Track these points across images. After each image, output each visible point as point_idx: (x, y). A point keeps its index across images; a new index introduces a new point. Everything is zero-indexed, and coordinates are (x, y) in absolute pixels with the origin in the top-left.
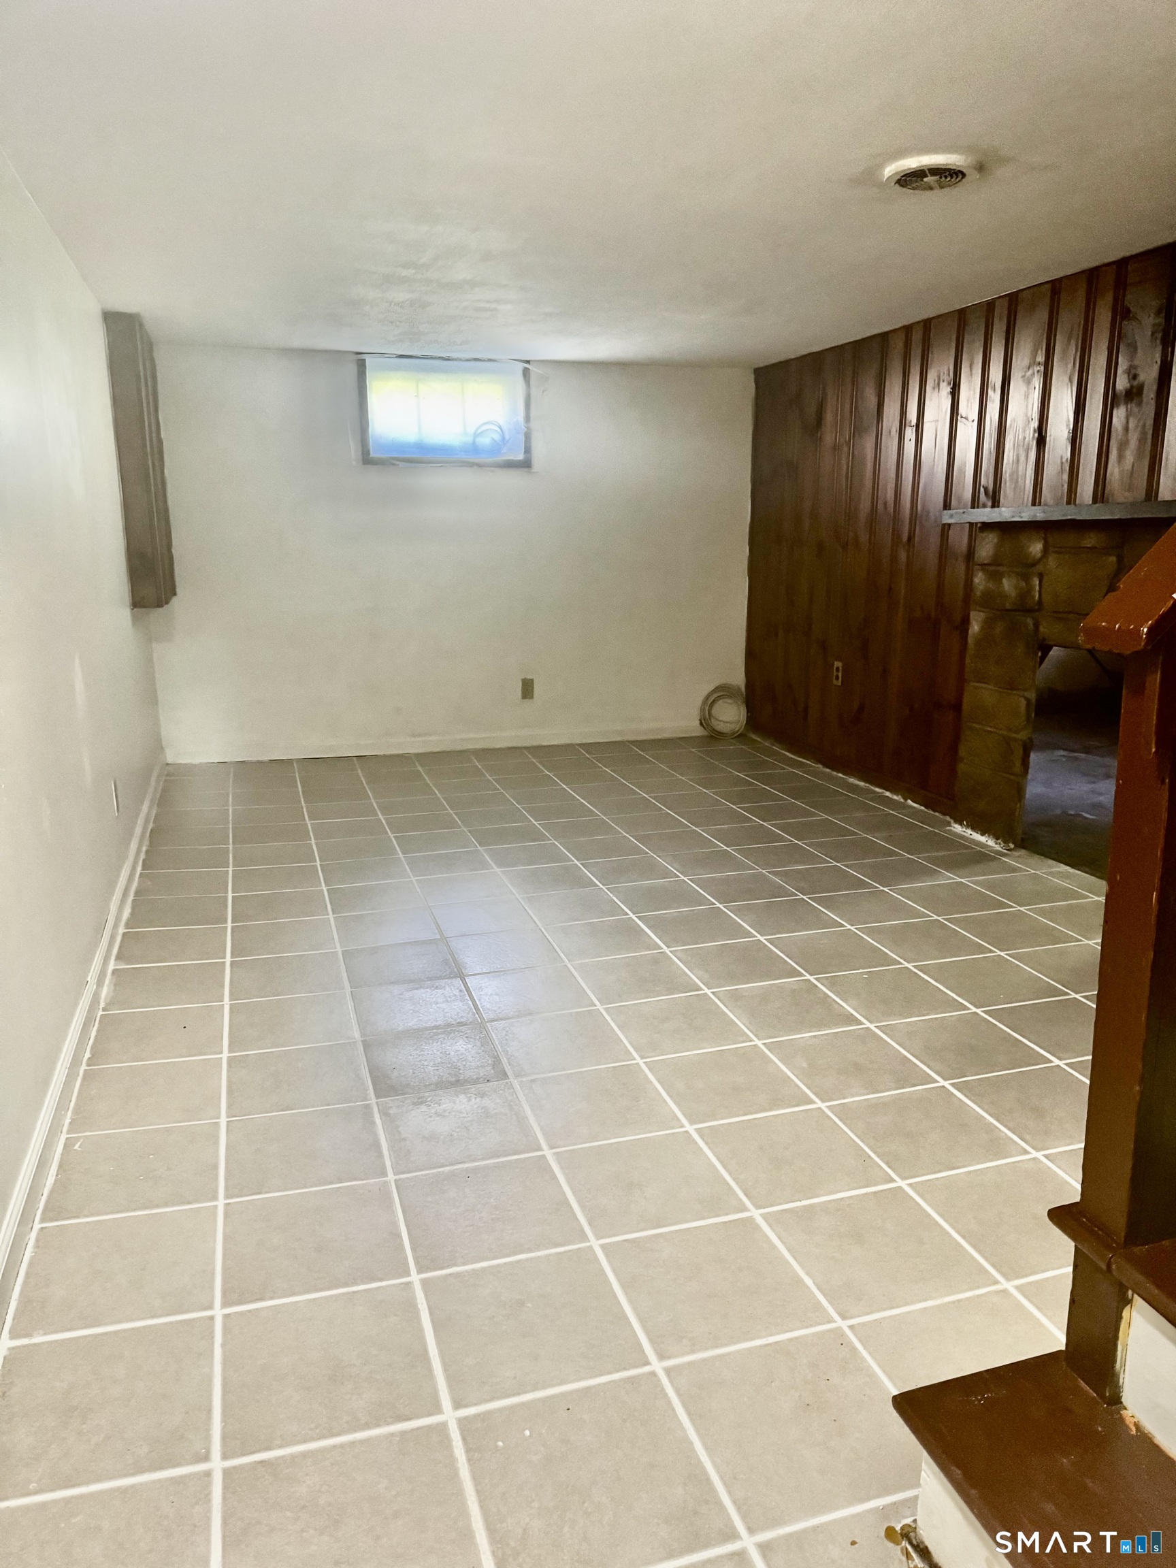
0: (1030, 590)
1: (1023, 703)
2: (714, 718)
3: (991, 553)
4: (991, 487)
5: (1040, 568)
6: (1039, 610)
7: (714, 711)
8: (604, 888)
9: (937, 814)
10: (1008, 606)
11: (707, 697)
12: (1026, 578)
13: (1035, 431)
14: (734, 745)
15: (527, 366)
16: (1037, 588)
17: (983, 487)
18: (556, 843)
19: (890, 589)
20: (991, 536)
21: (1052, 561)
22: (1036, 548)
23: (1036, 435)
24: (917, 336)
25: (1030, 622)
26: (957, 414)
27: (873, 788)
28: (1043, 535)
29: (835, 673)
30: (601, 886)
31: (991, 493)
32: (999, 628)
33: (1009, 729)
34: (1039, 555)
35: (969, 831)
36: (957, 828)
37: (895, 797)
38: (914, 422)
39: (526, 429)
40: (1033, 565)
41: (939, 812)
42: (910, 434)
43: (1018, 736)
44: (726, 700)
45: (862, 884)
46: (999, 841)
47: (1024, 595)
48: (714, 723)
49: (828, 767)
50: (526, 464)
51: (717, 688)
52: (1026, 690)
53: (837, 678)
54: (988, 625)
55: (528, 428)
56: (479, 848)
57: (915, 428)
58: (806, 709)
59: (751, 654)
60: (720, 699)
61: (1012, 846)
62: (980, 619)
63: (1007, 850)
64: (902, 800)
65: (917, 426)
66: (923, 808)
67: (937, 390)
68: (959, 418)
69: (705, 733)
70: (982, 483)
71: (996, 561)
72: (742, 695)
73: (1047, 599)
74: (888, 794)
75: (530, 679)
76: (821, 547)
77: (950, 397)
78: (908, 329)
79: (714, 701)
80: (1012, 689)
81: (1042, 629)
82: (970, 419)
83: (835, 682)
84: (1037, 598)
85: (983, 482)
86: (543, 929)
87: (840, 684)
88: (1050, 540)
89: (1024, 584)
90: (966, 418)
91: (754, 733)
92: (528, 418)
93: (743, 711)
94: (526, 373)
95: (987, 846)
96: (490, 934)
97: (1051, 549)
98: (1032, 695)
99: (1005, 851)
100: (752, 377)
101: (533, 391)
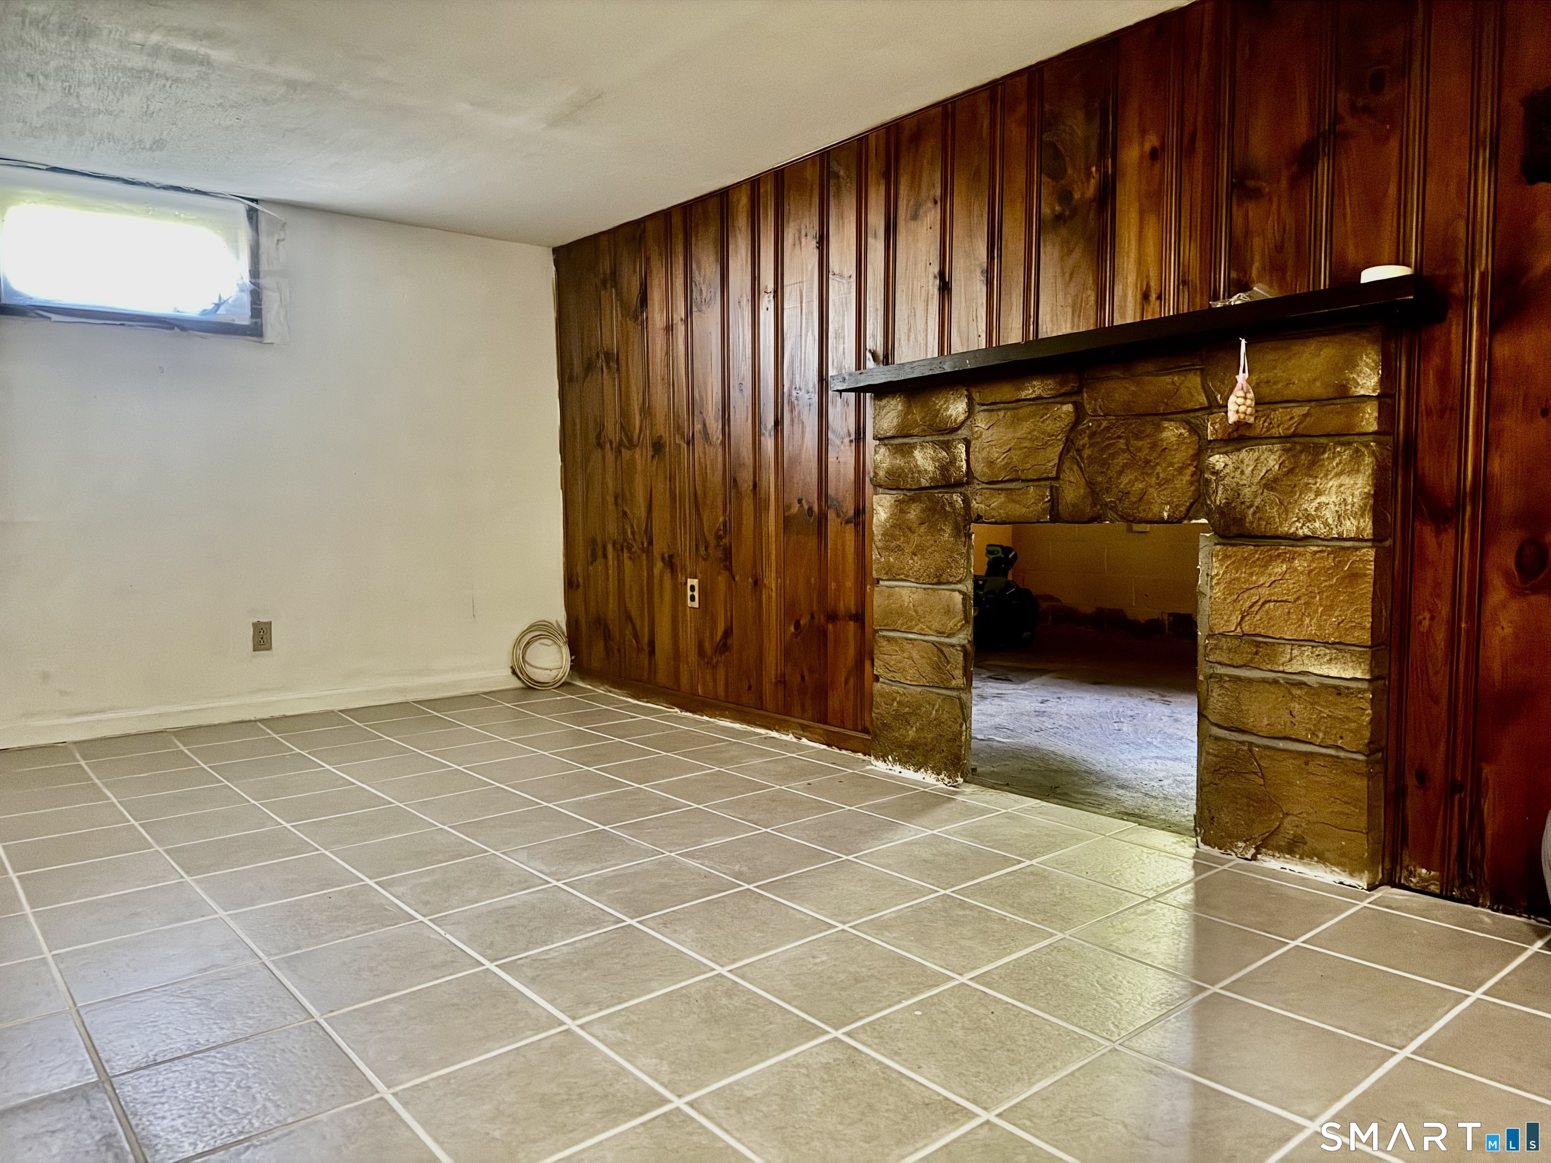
0: (953, 460)
1: (958, 597)
2: (528, 664)
3: (895, 422)
4: (880, 351)
5: (963, 433)
6: (968, 483)
7: (527, 658)
8: (425, 920)
9: (844, 752)
10: (924, 483)
11: (519, 641)
12: (947, 446)
13: (935, 277)
14: (560, 695)
15: (254, 205)
16: (964, 456)
17: (870, 351)
18: (327, 853)
19: (755, 485)
20: (893, 402)
21: (981, 422)
22: (957, 408)
23: (938, 281)
24: (768, 189)
25: (957, 498)
26: (828, 272)
27: (752, 729)
28: (966, 393)
29: (689, 593)
30: (421, 918)
31: (881, 358)
32: (914, 513)
33: (940, 633)
34: (962, 418)
35: (898, 768)
36: (880, 766)
37: (784, 737)
38: (771, 287)
39: (253, 286)
40: (954, 430)
41: (846, 749)
42: (767, 303)
43: (954, 641)
44: (542, 641)
45: (819, 856)
46: (942, 776)
47: (945, 468)
48: (529, 670)
49: (687, 710)
50: (255, 331)
51: (532, 626)
52: (960, 582)
53: (693, 598)
54: (900, 507)
55: (256, 285)
56: (187, 878)
57: (772, 295)
58: (652, 643)
59: (570, 583)
60: (537, 640)
61: (960, 780)
62: (887, 504)
63: (954, 786)
64: (795, 740)
65: (776, 291)
66: (825, 747)
67: (797, 247)
68: (830, 276)
69: (519, 684)
70: (868, 348)
71: (903, 432)
72: (563, 633)
73: (979, 468)
74: (774, 734)
75: (265, 623)
76: (658, 446)
77: (816, 252)
78: (754, 183)
79: (528, 643)
80: (939, 583)
81: (974, 504)
82: (846, 276)
83: (689, 603)
84: (964, 469)
85: (870, 344)
86: (322, 1022)
87: (697, 606)
88: (977, 397)
89: (944, 454)
90: (841, 276)
91: (583, 679)
92: (255, 273)
93: (566, 651)
94: (252, 215)
95: (926, 785)
96: (213, 1053)
97: (978, 408)
98: (968, 586)
99: (952, 788)
100: (551, 258)
101: (263, 239)
